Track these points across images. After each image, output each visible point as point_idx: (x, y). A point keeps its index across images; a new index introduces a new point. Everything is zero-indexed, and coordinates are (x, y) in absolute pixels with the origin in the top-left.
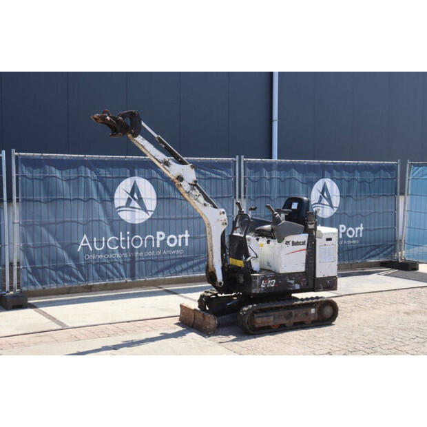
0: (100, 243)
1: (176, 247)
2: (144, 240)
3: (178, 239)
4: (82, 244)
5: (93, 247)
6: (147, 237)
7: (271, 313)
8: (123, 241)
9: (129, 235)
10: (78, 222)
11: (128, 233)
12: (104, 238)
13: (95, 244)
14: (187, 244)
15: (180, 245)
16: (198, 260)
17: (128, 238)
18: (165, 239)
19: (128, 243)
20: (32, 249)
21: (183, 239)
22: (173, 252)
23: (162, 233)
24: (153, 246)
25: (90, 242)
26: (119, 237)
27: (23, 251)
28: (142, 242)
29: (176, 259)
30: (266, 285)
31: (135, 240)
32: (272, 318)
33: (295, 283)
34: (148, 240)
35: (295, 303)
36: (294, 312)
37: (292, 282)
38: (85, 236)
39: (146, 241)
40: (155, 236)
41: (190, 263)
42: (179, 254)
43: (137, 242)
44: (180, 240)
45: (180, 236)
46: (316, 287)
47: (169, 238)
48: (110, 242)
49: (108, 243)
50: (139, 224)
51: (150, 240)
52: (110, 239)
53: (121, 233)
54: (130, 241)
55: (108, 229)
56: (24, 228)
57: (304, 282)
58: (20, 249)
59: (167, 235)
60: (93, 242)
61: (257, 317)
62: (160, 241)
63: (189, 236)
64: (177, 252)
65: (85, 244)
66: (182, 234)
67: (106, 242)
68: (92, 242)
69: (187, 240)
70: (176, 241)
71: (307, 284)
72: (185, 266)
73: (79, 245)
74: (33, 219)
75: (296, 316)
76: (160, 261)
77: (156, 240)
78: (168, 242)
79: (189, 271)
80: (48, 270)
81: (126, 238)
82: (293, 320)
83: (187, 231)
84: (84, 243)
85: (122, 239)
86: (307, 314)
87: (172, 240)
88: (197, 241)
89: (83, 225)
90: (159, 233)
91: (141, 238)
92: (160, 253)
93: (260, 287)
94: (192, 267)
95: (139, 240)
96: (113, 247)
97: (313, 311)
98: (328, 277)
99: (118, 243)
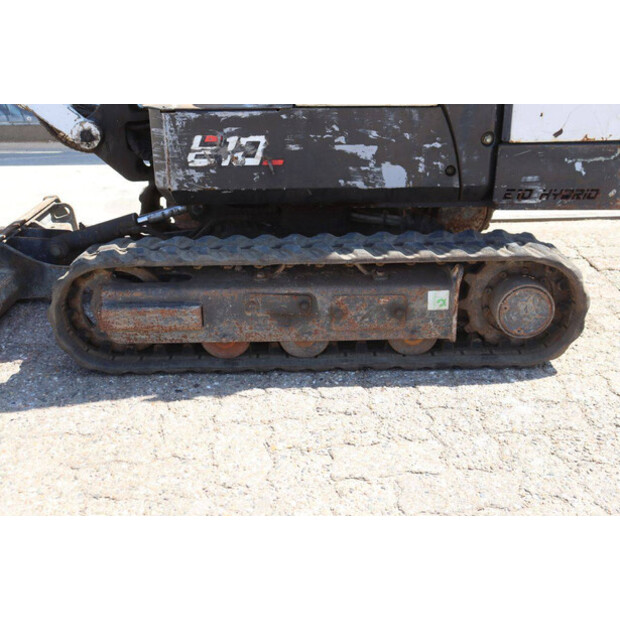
7: (195, 293)
30: (219, 159)
32: (191, 316)
33: (379, 159)
35: (335, 255)
36: (324, 297)
37: (367, 152)
46: (501, 186)
57: (432, 155)
61: (115, 305)
71: (451, 171)
75: (336, 314)
82: (322, 332)
86: (399, 311)
93: (185, 165)
97: (438, 299)
98: (586, 142)
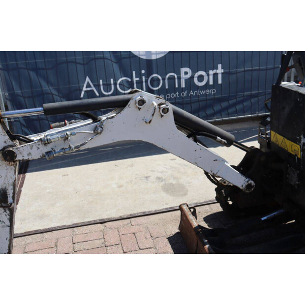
0: (107, 87)
1: (207, 86)
2: (164, 79)
3: (208, 75)
4: (85, 89)
5: (99, 91)
6: (168, 76)
8: (137, 82)
9: (144, 75)
10: (76, 63)
11: (143, 72)
12: (112, 80)
13: (102, 87)
14: (220, 82)
15: (211, 83)
16: (235, 100)
17: (144, 78)
18: (192, 77)
19: (144, 84)
20: (22, 99)
21: (215, 75)
22: (203, 92)
23: (187, 70)
24: (177, 86)
25: (95, 86)
26: (132, 78)
27: (10, 100)
28: (161, 81)
29: (206, 100)
31: (153, 80)
34: (169, 79)
38: (88, 79)
39: (166, 81)
40: (179, 73)
41: (224, 104)
42: (210, 95)
43: (155, 83)
44: (211, 78)
45: (211, 72)
47: (197, 75)
48: (120, 84)
49: (118, 86)
50: (157, 59)
51: (172, 79)
52: (120, 80)
53: (134, 72)
54: (146, 81)
55: (116, 67)
56: (6, 73)
58: (6, 99)
59: (194, 72)
60: (99, 85)
62: (186, 80)
63: (223, 71)
64: (208, 91)
65: (89, 89)
66: (213, 70)
67: (115, 84)
68: (97, 86)
69: (220, 77)
70: (206, 78)
72: (217, 108)
73: (82, 90)
74: (16, 61)
76: (187, 104)
77: (179, 78)
78: (196, 80)
79: (223, 113)
80: (47, 122)
81: (141, 78)
83: (220, 66)
84: (87, 87)
85: (135, 79)
87: (201, 78)
88: (233, 78)
89: (83, 64)
90: (183, 70)
91: (160, 77)
92: (185, 94)
94: (227, 108)
95: (159, 80)
96: (124, 90)
99: (131, 85)
